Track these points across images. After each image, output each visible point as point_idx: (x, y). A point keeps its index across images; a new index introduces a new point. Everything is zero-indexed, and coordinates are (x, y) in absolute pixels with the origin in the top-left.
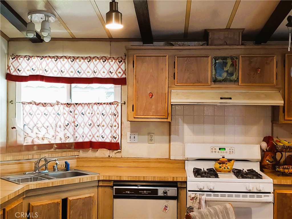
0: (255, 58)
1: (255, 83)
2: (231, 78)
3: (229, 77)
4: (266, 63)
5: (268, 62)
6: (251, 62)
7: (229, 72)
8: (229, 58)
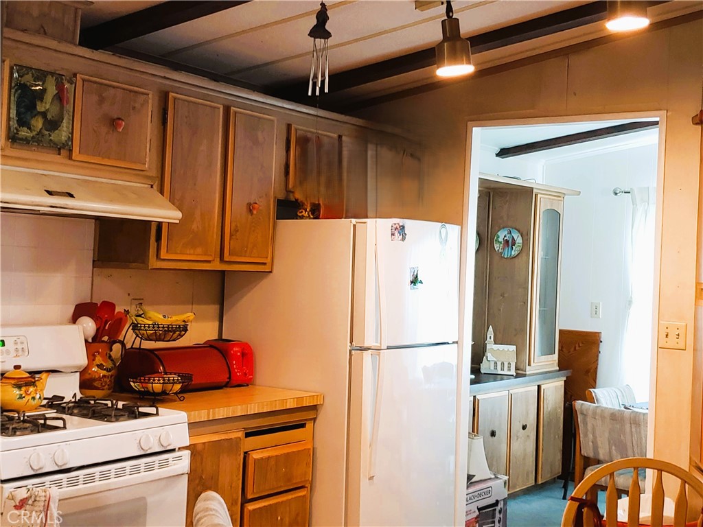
0: (112, 91)
1: (109, 158)
2: (54, 137)
3: (47, 133)
4: (134, 108)
5: (136, 105)
6: (102, 100)
7: (49, 117)
8: (53, 76)
